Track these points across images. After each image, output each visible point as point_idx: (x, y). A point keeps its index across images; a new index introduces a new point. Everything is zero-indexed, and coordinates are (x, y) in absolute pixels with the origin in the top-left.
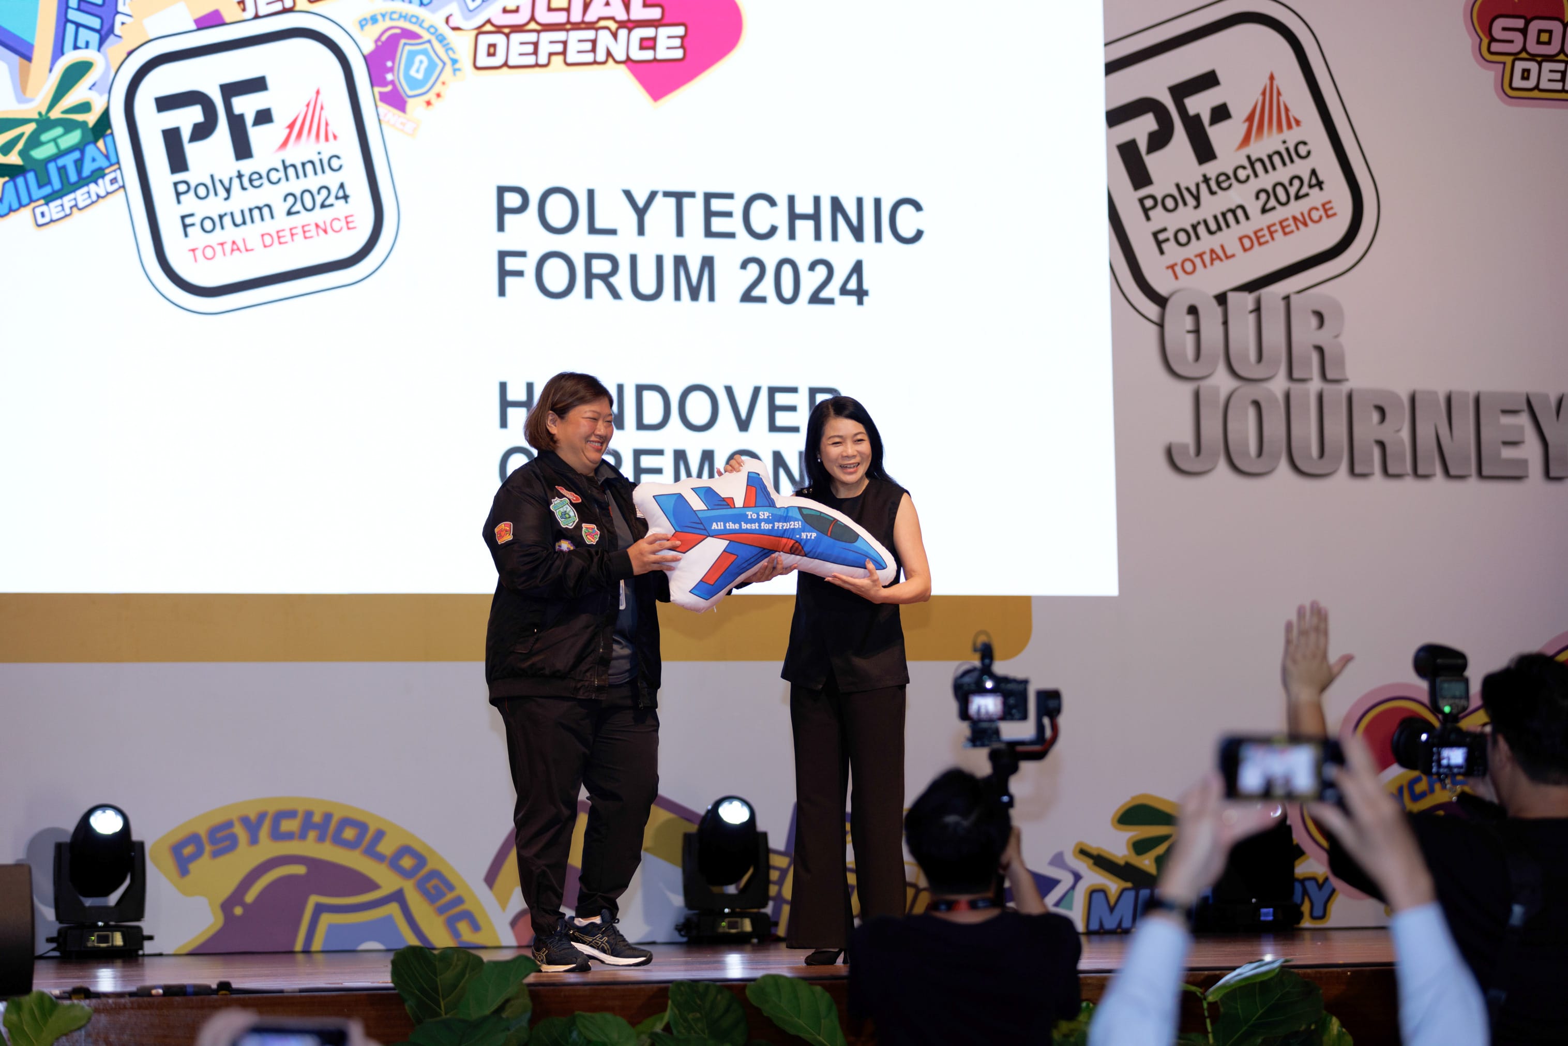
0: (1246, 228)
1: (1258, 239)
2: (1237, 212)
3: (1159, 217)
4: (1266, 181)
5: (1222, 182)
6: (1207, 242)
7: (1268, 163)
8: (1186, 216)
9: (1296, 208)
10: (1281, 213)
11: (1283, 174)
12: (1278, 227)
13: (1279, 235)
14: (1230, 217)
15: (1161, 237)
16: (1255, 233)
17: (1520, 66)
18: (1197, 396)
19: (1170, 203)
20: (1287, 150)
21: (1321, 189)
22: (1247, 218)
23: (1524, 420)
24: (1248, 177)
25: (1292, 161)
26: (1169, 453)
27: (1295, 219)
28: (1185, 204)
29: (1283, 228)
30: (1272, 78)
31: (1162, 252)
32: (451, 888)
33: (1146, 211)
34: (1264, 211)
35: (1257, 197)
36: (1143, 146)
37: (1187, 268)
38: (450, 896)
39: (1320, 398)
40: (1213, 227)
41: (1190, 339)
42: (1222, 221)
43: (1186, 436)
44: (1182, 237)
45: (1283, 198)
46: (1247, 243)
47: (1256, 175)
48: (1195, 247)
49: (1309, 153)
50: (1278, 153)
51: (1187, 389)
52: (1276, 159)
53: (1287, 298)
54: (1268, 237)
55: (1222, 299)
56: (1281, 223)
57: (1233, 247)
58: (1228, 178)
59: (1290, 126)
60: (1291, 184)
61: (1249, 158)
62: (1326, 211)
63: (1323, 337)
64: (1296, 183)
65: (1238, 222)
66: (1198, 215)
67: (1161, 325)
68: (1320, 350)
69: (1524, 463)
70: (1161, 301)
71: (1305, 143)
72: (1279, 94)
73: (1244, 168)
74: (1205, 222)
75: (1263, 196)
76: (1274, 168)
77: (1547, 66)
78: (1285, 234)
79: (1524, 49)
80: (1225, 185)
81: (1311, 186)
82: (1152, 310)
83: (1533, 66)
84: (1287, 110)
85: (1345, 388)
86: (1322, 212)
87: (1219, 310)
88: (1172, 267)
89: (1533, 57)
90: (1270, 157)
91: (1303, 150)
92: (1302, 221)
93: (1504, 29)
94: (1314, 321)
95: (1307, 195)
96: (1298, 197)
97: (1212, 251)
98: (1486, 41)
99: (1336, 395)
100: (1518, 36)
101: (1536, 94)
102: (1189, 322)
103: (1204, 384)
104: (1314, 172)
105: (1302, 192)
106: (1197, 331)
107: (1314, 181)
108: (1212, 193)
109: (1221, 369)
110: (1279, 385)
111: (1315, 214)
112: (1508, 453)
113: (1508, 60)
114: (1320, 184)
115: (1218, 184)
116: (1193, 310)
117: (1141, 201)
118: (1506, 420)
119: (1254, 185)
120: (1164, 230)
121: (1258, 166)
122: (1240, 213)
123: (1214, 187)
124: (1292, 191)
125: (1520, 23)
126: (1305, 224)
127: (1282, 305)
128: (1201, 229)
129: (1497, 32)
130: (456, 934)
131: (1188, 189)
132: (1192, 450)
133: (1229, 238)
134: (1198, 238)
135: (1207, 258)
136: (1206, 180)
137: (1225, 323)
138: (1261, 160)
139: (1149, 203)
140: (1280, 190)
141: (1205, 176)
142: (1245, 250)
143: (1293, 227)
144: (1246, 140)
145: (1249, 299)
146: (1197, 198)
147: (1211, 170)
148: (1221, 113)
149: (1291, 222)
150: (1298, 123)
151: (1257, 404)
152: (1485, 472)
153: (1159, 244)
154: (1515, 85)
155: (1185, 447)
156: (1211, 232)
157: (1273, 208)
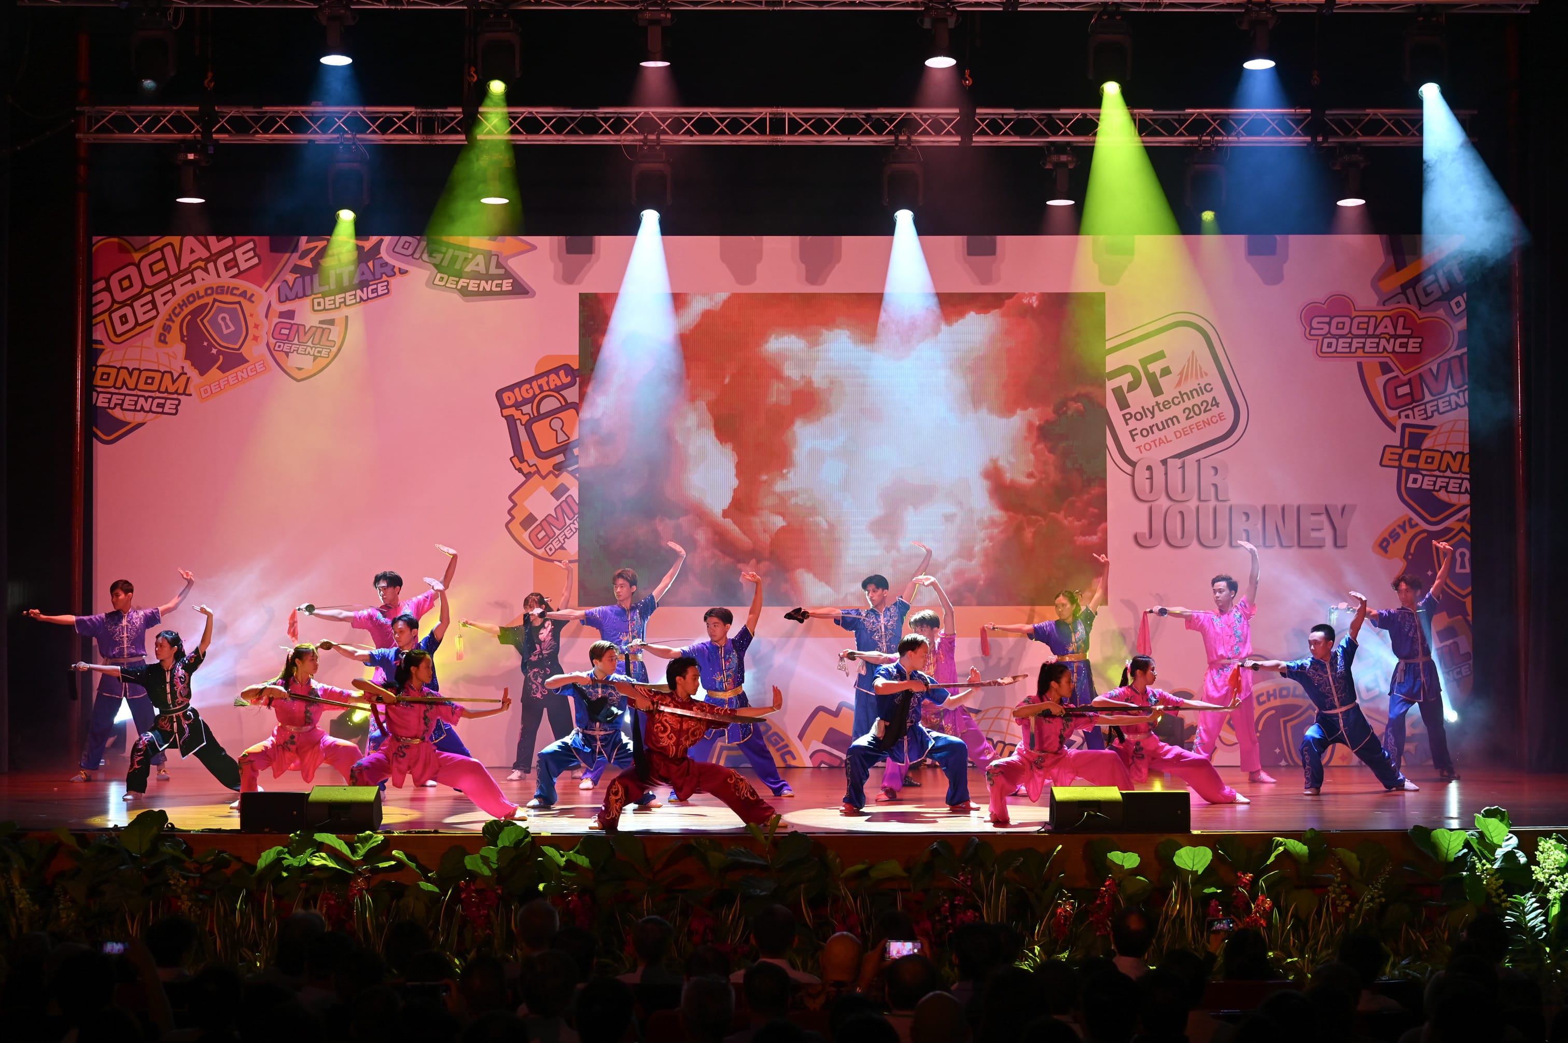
0: (1178, 427)
1: (1184, 432)
2: (1174, 419)
3: (1133, 423)
4: (1189, 404)
5: (1166, 405)
6: (1157, 434)
7: (1190, 395)
8: (1147, 422)
9: (1204, 416)
10: (1196, 419)
11: (1197, 400)
12: (1195, 426)
13: (1195, 430)
14: (1169, 422)
15: (1134, 433)
16: (1183, 429)
17: (1326, 341)
18: (1150, 509)
19: (1139, 416)
20: (1200, 388)
21: (1218, 407)
22: (1179, 422)
23: (1324, 518)
24: (1179, 402)
25: (1203, 394)
26: (1136, 537)
27: (1203, 421)
28: (1146, 416)
29: (1197, 427)
30: (1193, 353)
31: (1134, 440)
32: (783, 740)
33: (1126, 421)
34: (1187, 418)
35: (1184, 412)
36: (1125, 389)
37: (1148, 447)
38: (782, 744)
39: (1215, 509)
40: (1161, 427)
41: (1148, 482)
42: (1165, 424)
43: (1145, 529)
44: (1145, 433)
45: (1198, 412)
46: (1178, 434)
47: (1184, 401)
48: (1151, 437)
49: (1212, 389)
50: (1196, 390)
51: (1145, 507)
52: (1194, 392)
53: (1199, 461)
54: (1189, 431)
55: (1164, 462)
56: (1196, 424)
57: (1171, 436)
58: (1169, 403)
59: (1202, 376)
60: (1202, 405)
61: (1180, 392)
62: (1220, 417)
63: (1217, 480)
64: (1205, 404)
65: (1174, 424)
66: (1153, 422)
67: (1133, 476)
68: (1215, 486)
69: (1324, 539)
70: (1133, 464)
71: (1210, 384)
72: (1197, 361)
73: (1178, 398)
74: (1157, 424)
75: (1187, 411)
76: (1193, 398)
77: (1341, 340)
78: (1198, 429)
79: (1329, 332)
80: (1167, 406)
81: (1212, 406)
82: (1128, 469)
83: (1334, 341)
84: (1201, 368)
85: (1228, 504)
86: (1218, 418)
87: (1163, 468)
88: (1139, 447)
89: (1334, 336)
90: (1191, 392)
91: (1208, 388)
92: (1207, 423)
93: (1318, 323)
94: (1213, 472)
95: (1210, 410)
96: (1205, 411)
97: (1160, 439)
98: (1308, 330)
99: (1223, 509)
100: (1326, 327)
101: (1335, 354)
102: (1147, 474)
103: (1153, 504)
104: (1214, 398)
105: (1207, 409)
106: (1151, 478)
107: (1214, 403)
108: (1161, 411)
109: (1163, 495)
110: (1193, 504)
111: (1214, 420)
112: (1314, 534)
113: (1321, 338)
114: (1217, 405)
115: (1164, 406)
116: (1149, 468)
117: (1124, 416)
118: (1314, 518)
119: (1183, 406)
120: (1136, 429)
121: (1185, 397)
122: (1175, 419)
123: (1162, 408)
124: (1203, 408)
125: (1327, 319)
126: (1209, 424)
127: (1196, 464)
128: (1155, 428)
129: (1314, 325)
130: (785, 761)
131: (1148, 409)
132: (1147, 536)
133: (1169, 433)
134: (1153, 433)
135: (1157, 442)
136: (1158, 404)
137: (1166, 474)
138: (1186, 393)
139: (1128, 416)
140: (1196, 408)
141: (1157, 402)
142: (1177, 438)
143: (1203, 426)
144: (1179, 384)
145: (1178, 462)
146: (1153, 413)
147: (1160, 399)
148: (1166, 371)
149: (1201, 423)
150: (1206, 374)
151: (1182, 513)
152: (1302, 544)
153: (1133, 436)
154: (1323, 351)
155: (1145, 534)
156: (1159, 430)
157: (1193, 417)
